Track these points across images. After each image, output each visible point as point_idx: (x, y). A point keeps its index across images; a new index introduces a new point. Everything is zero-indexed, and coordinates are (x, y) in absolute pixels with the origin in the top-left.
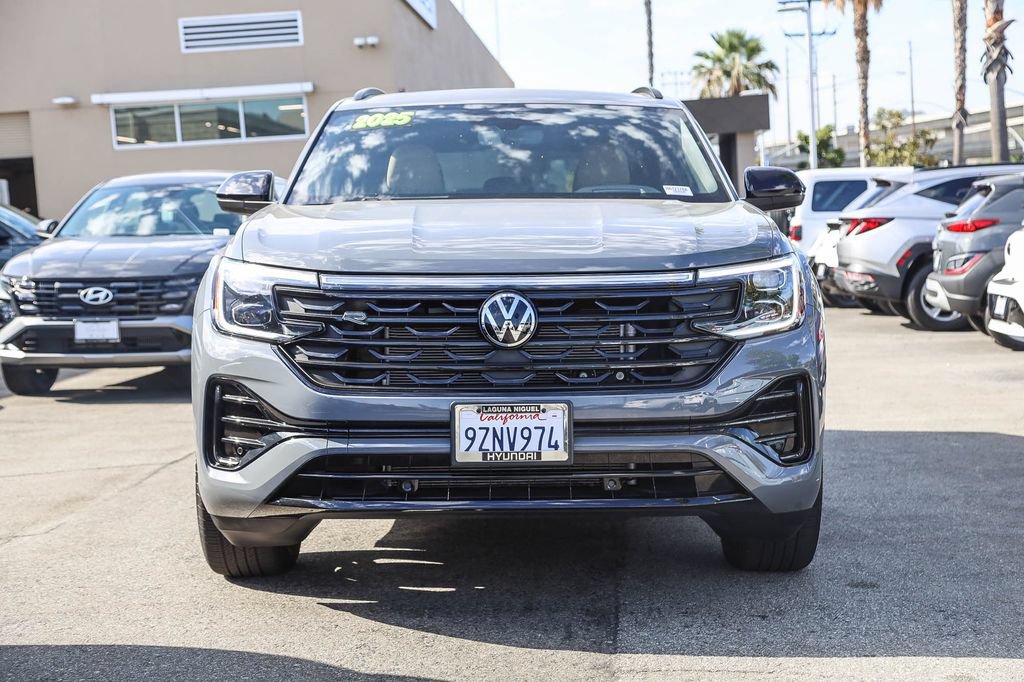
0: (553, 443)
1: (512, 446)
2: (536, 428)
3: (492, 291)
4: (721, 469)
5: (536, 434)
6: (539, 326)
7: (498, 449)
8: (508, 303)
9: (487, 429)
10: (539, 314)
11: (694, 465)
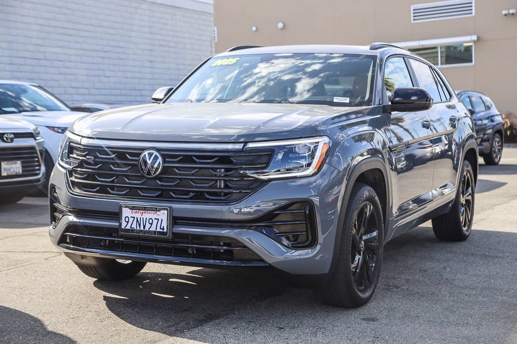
0: (162, 227)
1: (144, 227)
2: (155, 219)
3: (144, 149)
4: (247, 248)
5: (155, 222)
6: (164, 168)
7: (138, 228)
8: (150, 155)
9: (134, 218)
10: (164, 162)
11: (232, 244)
